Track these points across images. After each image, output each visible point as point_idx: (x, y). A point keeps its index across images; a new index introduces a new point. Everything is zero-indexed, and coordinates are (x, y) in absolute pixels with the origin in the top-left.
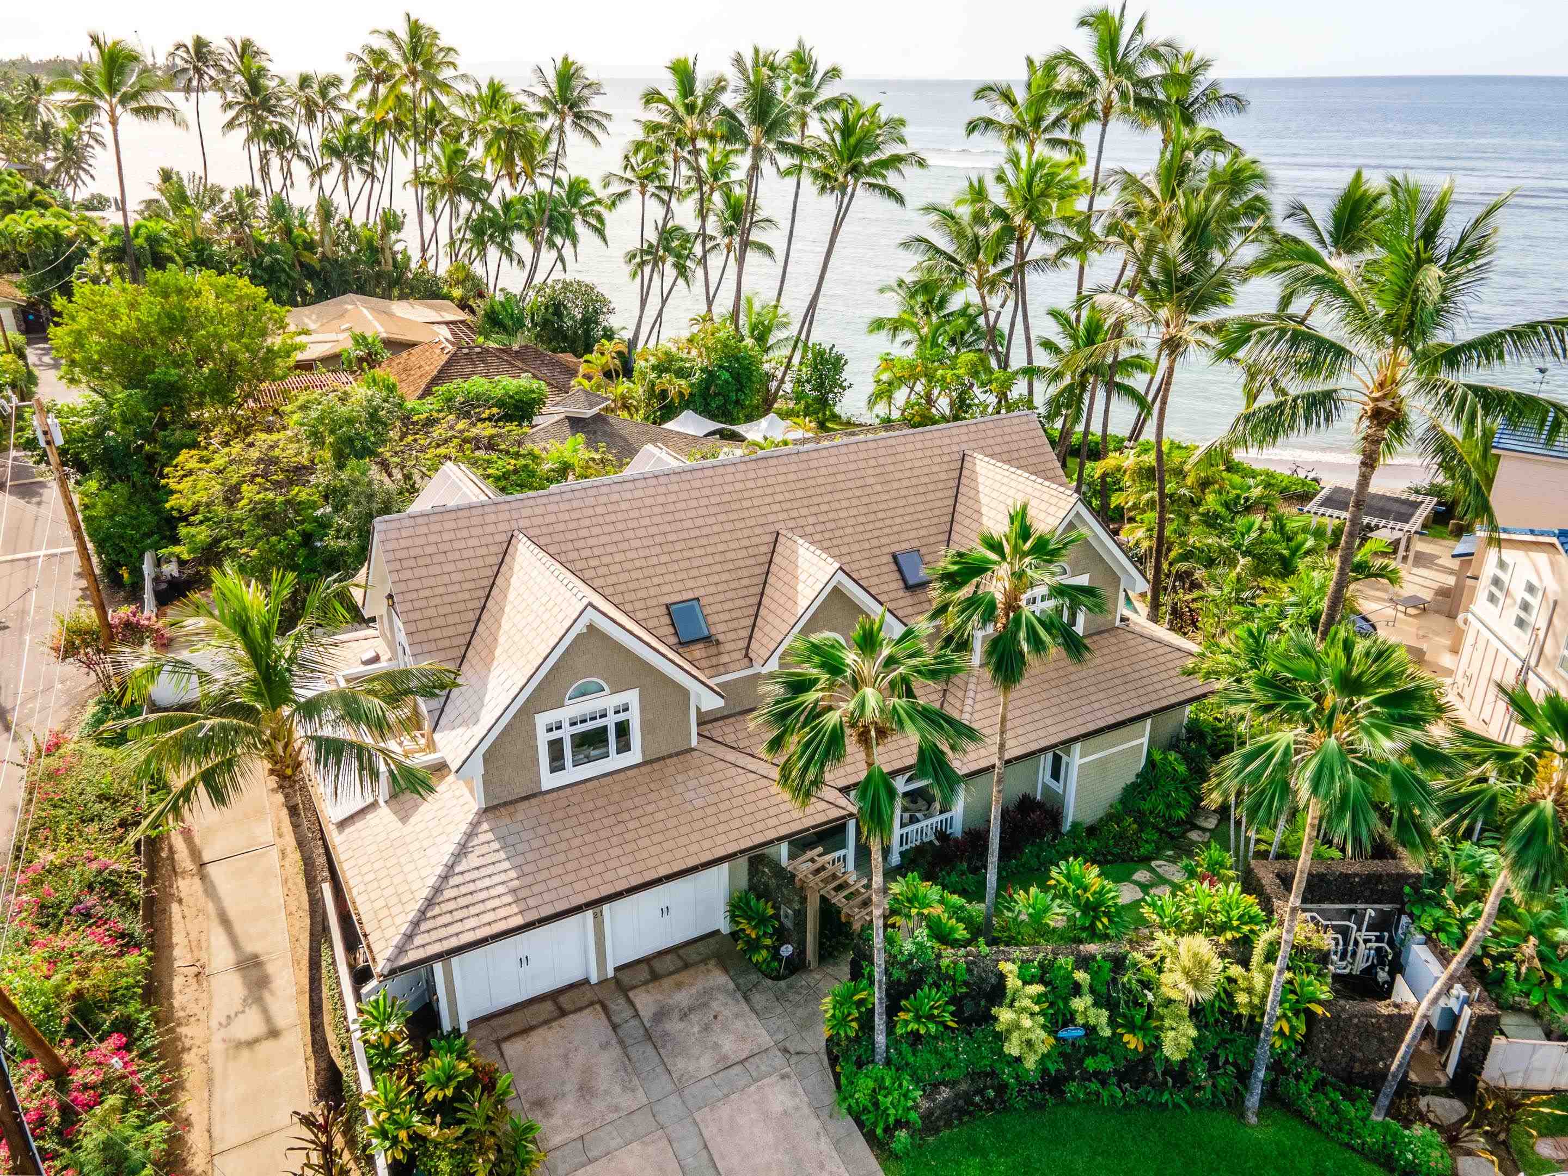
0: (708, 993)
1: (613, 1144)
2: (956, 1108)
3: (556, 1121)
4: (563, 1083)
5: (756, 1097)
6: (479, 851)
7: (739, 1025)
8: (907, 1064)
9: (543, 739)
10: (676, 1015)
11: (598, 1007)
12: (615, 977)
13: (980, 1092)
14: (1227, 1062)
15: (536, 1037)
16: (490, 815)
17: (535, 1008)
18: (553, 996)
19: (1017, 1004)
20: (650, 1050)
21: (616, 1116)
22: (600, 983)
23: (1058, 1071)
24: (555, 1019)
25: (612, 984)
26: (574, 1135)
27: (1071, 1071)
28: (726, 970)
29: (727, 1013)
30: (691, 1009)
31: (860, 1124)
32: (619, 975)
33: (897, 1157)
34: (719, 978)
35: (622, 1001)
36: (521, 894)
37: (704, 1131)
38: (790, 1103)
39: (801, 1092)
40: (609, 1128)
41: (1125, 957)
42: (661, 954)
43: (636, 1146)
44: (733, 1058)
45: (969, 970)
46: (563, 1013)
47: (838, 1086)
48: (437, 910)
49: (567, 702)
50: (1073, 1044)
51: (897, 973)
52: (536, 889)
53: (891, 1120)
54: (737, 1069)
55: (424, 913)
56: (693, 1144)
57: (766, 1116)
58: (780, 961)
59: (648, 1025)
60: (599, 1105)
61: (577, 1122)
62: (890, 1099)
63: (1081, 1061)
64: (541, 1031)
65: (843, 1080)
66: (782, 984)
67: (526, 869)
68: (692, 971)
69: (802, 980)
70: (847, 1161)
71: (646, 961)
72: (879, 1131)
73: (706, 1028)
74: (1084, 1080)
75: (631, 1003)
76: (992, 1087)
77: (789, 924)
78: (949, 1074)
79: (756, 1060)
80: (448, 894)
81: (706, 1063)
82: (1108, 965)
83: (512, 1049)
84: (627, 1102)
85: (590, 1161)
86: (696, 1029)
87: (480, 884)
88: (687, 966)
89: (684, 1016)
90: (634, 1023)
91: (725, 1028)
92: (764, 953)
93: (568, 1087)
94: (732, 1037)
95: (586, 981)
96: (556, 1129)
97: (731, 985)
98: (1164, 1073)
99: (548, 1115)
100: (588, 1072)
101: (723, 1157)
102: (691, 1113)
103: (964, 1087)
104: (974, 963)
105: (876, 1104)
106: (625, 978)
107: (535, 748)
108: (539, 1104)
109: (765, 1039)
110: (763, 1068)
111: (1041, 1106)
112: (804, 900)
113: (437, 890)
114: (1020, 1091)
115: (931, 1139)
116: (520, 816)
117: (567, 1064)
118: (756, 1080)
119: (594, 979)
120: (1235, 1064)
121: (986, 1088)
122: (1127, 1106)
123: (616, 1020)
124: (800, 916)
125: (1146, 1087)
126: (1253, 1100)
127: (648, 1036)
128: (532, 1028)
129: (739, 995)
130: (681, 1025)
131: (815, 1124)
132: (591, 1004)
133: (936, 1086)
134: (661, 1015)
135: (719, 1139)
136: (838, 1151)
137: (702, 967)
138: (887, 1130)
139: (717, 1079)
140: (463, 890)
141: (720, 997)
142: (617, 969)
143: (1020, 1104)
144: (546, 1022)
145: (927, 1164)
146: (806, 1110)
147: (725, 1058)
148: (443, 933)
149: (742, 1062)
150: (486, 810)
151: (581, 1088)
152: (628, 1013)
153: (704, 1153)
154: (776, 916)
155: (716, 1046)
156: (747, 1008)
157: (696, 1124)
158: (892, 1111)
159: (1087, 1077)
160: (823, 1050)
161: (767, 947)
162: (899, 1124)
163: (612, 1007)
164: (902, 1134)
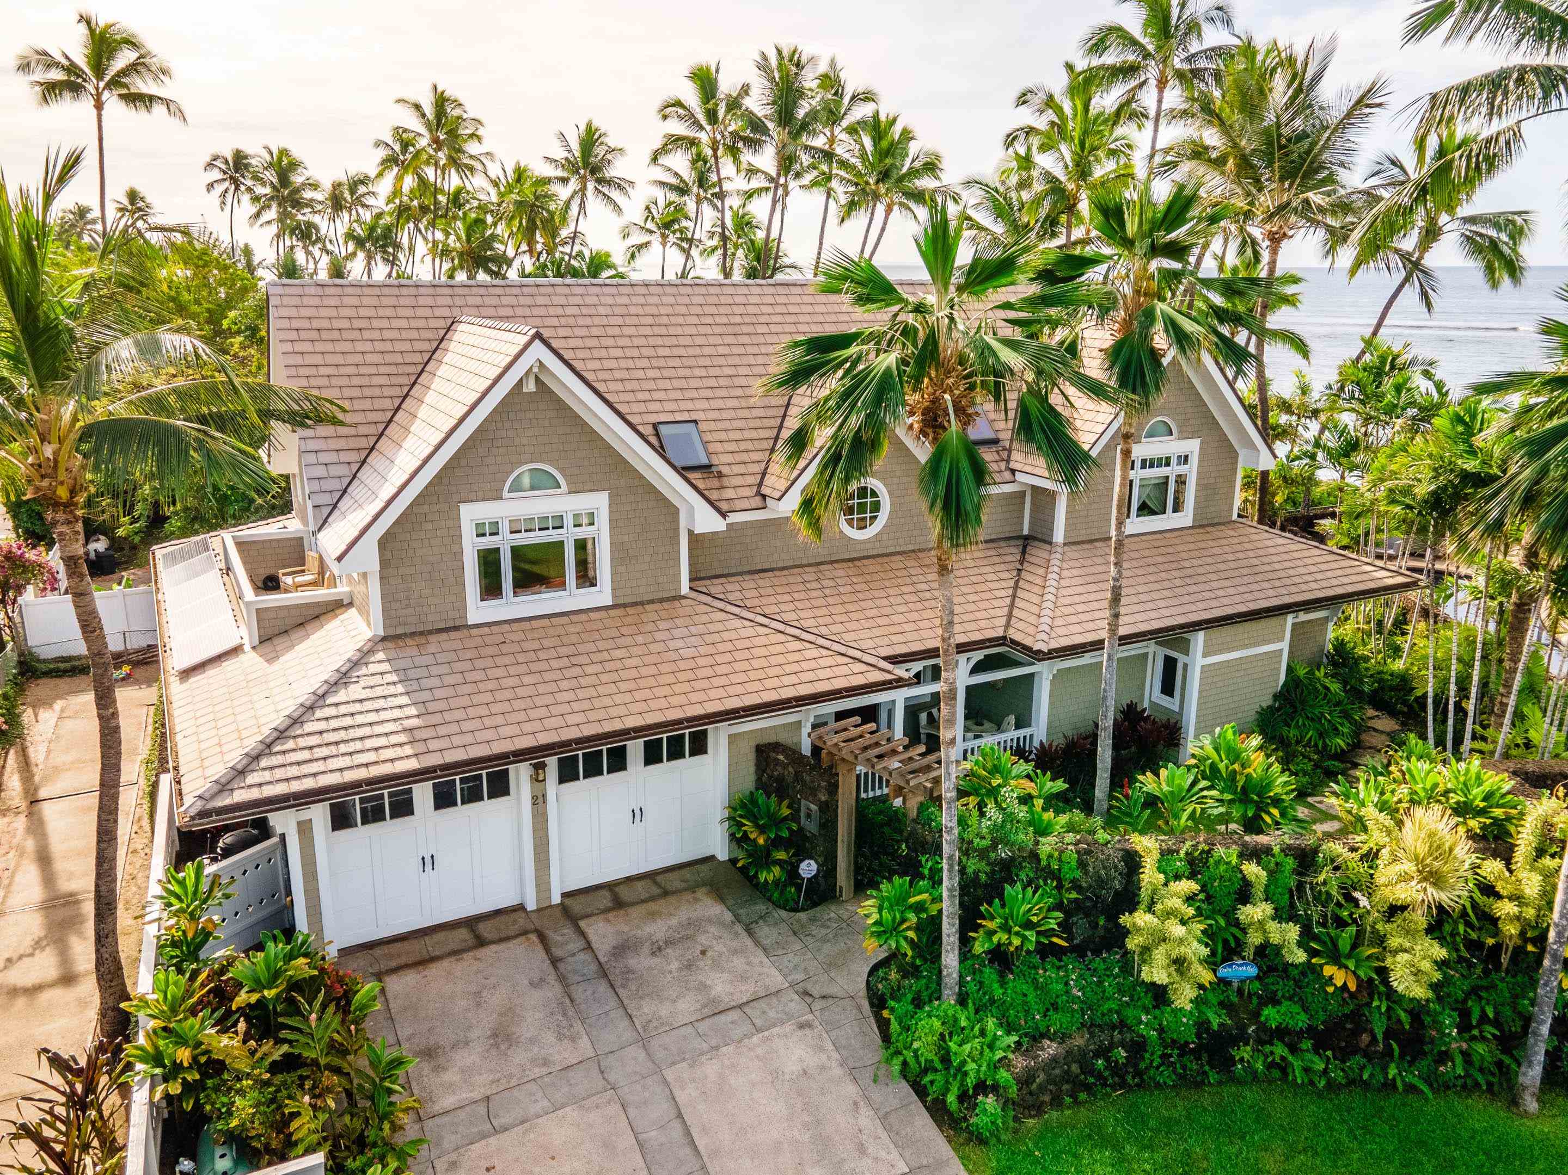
0: (695, 925)
1: (534, 1109)
2: (1067, 1077)
3: (451, 1076)
4: (470, 1028)
5: (759, 1051)
6: (364, 682)
7: (738, 963)
8: (992, 1001)
9: (471, 546)
10: (646, 950)
11: (533, 937)
12: (562, 904)
13: (1104, 1052)
14: (1484, 1018)
15: (434, 970)
16: (389, 645)
17: (440, 936)
18: (471, 923)
19: (1159, 907)
20: (603, 987)
21: (545, 1070)
22: (539, 910)
23: (1221, 1025)
24: (470, 949)
25: (558, 913)
26: (476, 1095)
27: (1243, 1028)
28: (722, 899)
29: (719, 947)
30: (667, 943)
31: (921, 1091)
32: (568, 901)
33: (982, 1141)
34: (710, 908)
35: (568, 931)
36: (419, 735)
37: (678, 1094)
38: (812, 1060)
39: (830, 1047)
40: (532, 1087)
41: (1315, 851)
42: (629, 880)
43: (570, 1112)
44: (727, 1001)
45: (1082, 864)
46: (481, 942)
47: (886, 1038)
48: (290, 744)
49: (505, 494)
50: (1240, 992)
51: (972, 865)
52: (442, 730)
53: (971, 1081)
54: (734, 1015)
55: (269, 746)
56: (660, 1109)
57: (776, 1075)
58: (799, 888)
59: (602, 960)
60: (519, 1057)
61: (480, 1079)
62: (967, 1047)
63: (1257, 1014)
64: (445, 963)
65: (895, 1027)
66: (802, 916)
67: (432, 707)
68: (672, 899)
69: (831, 912)
70: (902, 1144)
71: (610, 887)
72: (951, 1098)
73: (689, 966)
74: (1261, 1042)
75: (583, 934)
76: (1122, 1044)
77: (812, 827)
78: (1058, 1021)
79: (763, 1004)
80: (309, 727)
81: (687, 1006)
82: (1290, 863)
83: (397, 985)
84: (564, 1054)
85: (496, 1131)
86: (675, 965)
87: (360, 719)
88: (666, 893)
89: (657, 950)
90: (582, 956)
91: (717, 965)
92: (776, 870)
93: (474, 1034)
94: (726, 976)
95: (521, 908)
96: (450, 1088)
97: (728, 916)
98: (1388, 1034)
99: (438, 1069)
100: (510, 1013)
101: (704, 1130)
102: (658, 1070)
103: (1079, 1041)
104: (1088, 852)
105: (946, 1060)
106: (576, 906)
107: (458, 556)
108: (429, 1053)
109: (775, 979)
110: (772, 1014)
111: (1198, 1084)
112: (833, 788)
113: (296, 721)
114: (1164, 1056)
115: (1031, 1122)
116: (432, 648)
117: (478, 1005)
118: (759, 1030)
119: (531, 905)
120: (1496, 1023)
121: (1112, 1046)
122: (1332, 1086)
123: (558, 952)
124: (828, 811)
125: (1358, 1059)
126: (1533, 1074)
127: (603, 973)
128: (433, 959)
129: (739, 928)
130: (655, 961)
131: (851, 1090)
132: (525, 933)
133: (1037, 1037)
134: (622, 949)
135: (701, 1107)
136: (888, 1128)
137: (688, 896)
138: (963, 1097)
139: (703, 1027)
140: (334, 724)
141: (713, 929)
142: (565, 895)
143: (1166, 1076)
144: (454, 953)
145: (1029, 1153)
146: (838, 1071)
147: (714, 1001)
148: (294, 771)
149: (740, 1007)
150: (384, 639)
151: (495, 1035)
152: (576, 944)
153: (677, 1124)
154: (795, 817)
155: (703, 987)
156: (749, 942)
157: (666, 1083)
158: (971, 1066)
159: (1269, 1035)
160: (863, 992)
161: (779, 863)
162: (982, 1087)
163: (554, 937)
164: (989, 1102)
